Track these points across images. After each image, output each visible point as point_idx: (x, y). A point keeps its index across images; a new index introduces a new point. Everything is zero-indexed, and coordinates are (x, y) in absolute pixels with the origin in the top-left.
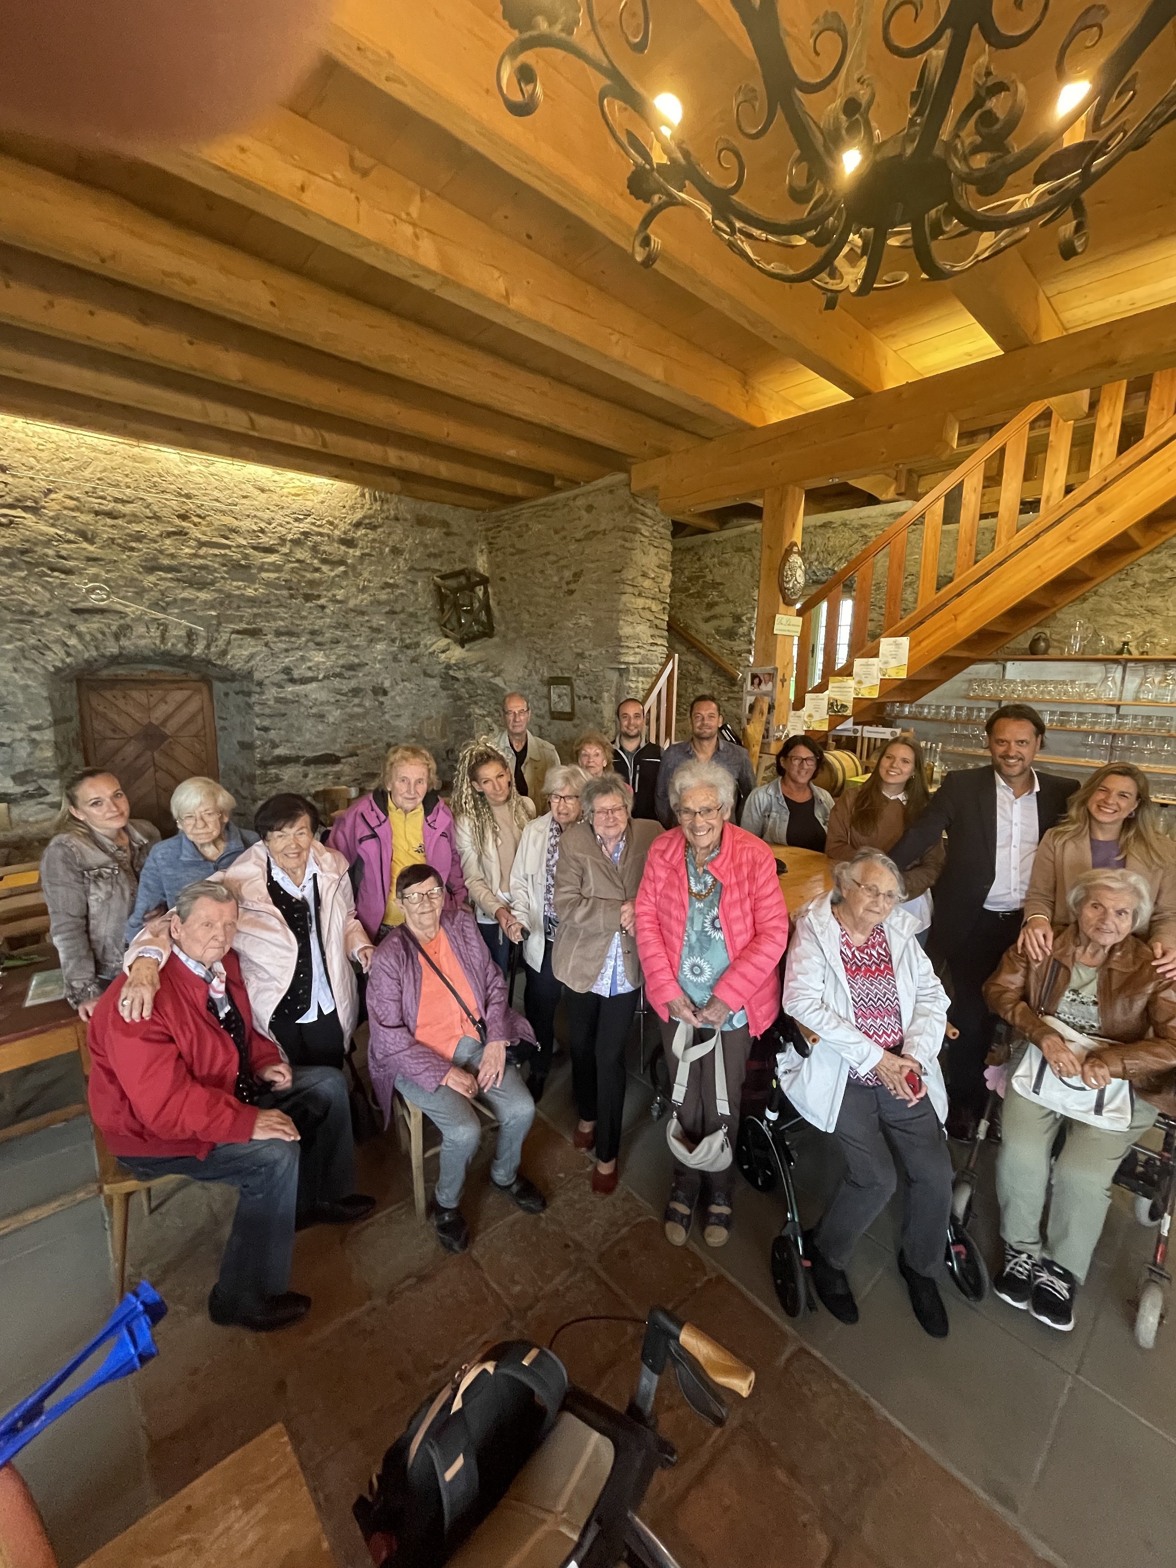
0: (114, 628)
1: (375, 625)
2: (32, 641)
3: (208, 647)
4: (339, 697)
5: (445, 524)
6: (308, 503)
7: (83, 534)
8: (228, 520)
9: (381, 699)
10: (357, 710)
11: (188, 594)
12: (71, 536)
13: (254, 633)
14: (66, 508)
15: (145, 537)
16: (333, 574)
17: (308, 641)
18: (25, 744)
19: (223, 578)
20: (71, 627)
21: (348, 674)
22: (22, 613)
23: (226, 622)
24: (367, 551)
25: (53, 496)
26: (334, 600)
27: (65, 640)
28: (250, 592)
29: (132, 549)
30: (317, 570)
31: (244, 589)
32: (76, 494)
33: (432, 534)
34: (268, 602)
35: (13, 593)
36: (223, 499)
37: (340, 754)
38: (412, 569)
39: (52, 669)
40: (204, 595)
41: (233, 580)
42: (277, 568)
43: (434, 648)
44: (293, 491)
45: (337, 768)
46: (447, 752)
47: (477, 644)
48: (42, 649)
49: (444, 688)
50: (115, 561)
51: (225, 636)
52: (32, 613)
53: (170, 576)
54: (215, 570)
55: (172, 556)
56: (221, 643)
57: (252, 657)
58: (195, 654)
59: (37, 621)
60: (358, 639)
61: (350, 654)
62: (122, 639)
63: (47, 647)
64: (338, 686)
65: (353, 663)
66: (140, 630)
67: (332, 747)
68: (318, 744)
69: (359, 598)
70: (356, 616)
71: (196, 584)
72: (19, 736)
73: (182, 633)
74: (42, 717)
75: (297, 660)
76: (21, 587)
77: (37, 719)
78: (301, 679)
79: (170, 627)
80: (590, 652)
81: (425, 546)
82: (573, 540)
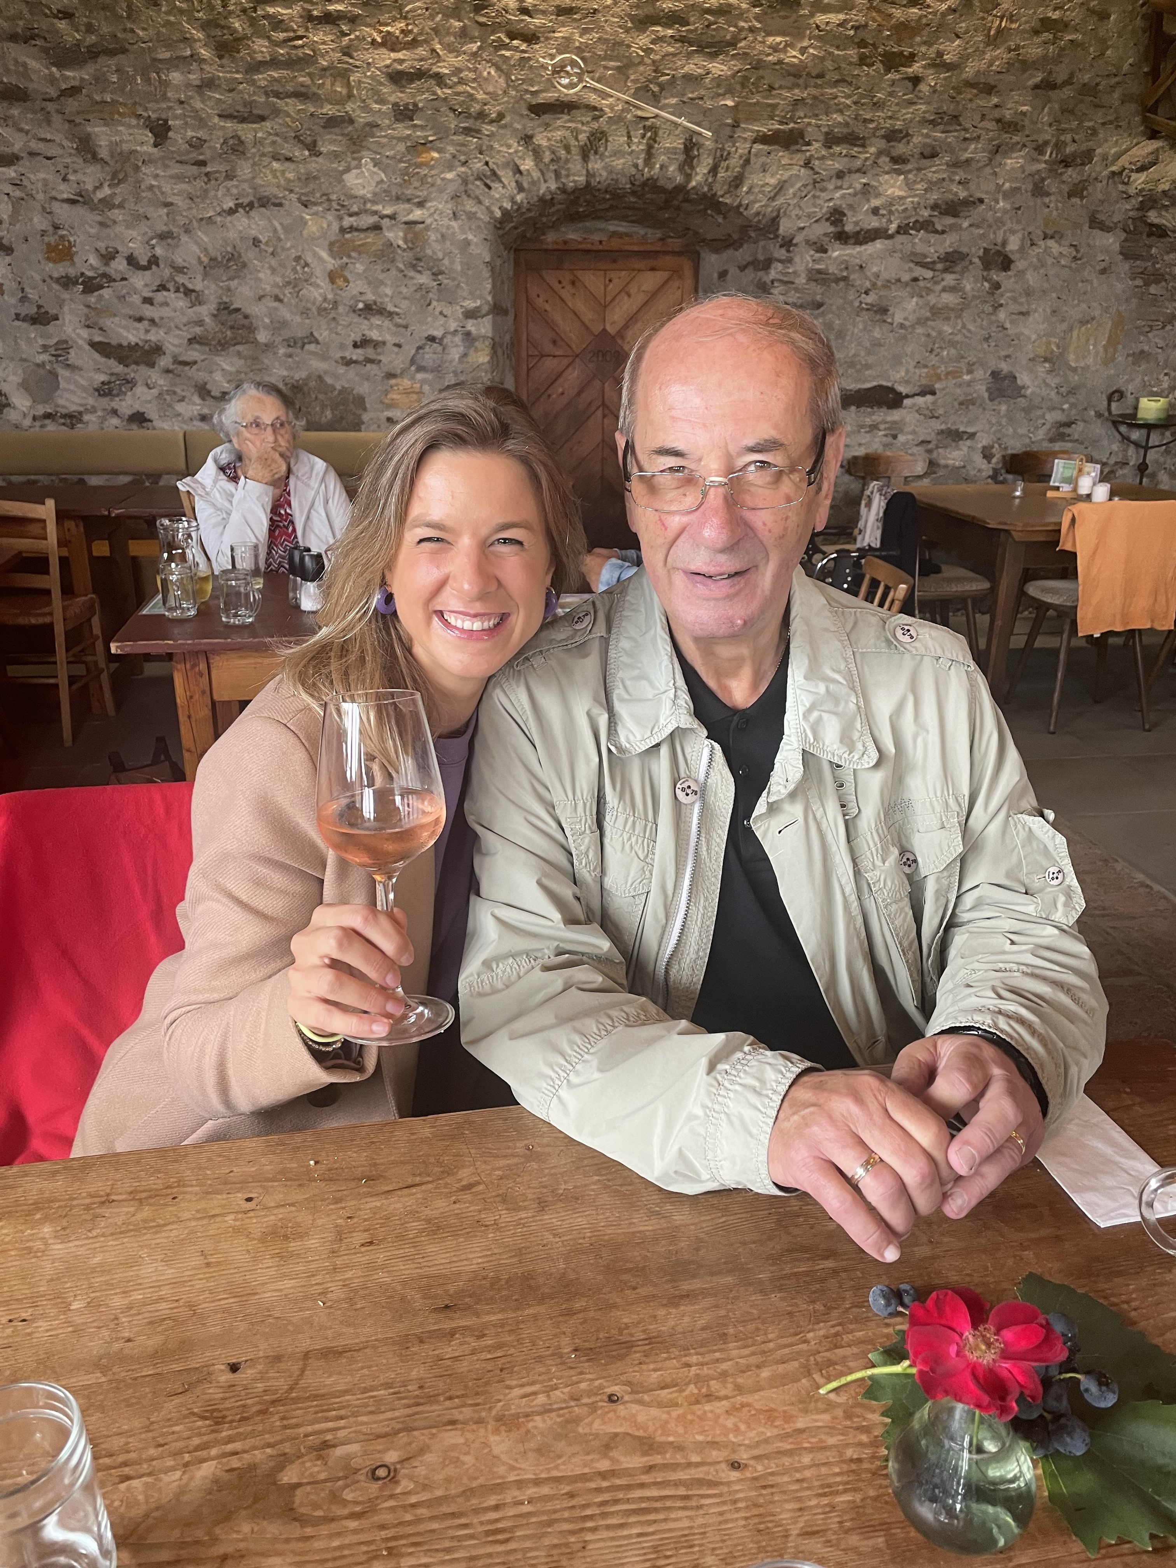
0: (583, 137)
1: (1008, 115)
2: (478, 166)
3: (714, 170)
4: (919, 272)
9: (998, 276)
10: (949, 299)
11: (695, 65)
13: (791, 140)
17: (880, 153)
18: (458, 339)
19: (752, 30)
20: (527, 139)
21: (943, 222)
22: (469, 116)
23: (748, 120)
26: (938, 64)
27: (518, 162)
28: (793, 56)
31: (784, 50)
34: (821, 76)
35: (461, 82)
37: (902, 389)
39: (498, 214)
40: (719, 68)
41: (769, 34)
43: (1124, 161)
45: (895, 415)
46: (1110, 399)
48: (487, 179)
49: (1126, 255)
51: (742, 148)
52: (481, 116)
53: (670, 32)
56: (735, 162)
57: (781, 188)
58: (693, 183)
59: (487, 129)
60: (973, 146)
61: (952, 181)
62: (592, 157)
63: (494, 174)
64: (920, 248)
65: (956, 199)
66: (618, 140)
67: (891, 373)
68: (868, 367)
69: (987, 56)
70: (976, 95)
71: (710, 45)
72: (453, 326)
73: (679, 144)
74: (481, 297)
75: (855, 195)
76: (470, 70)
77: (474, 299)
78: (858, 233)
79: (660, 133)
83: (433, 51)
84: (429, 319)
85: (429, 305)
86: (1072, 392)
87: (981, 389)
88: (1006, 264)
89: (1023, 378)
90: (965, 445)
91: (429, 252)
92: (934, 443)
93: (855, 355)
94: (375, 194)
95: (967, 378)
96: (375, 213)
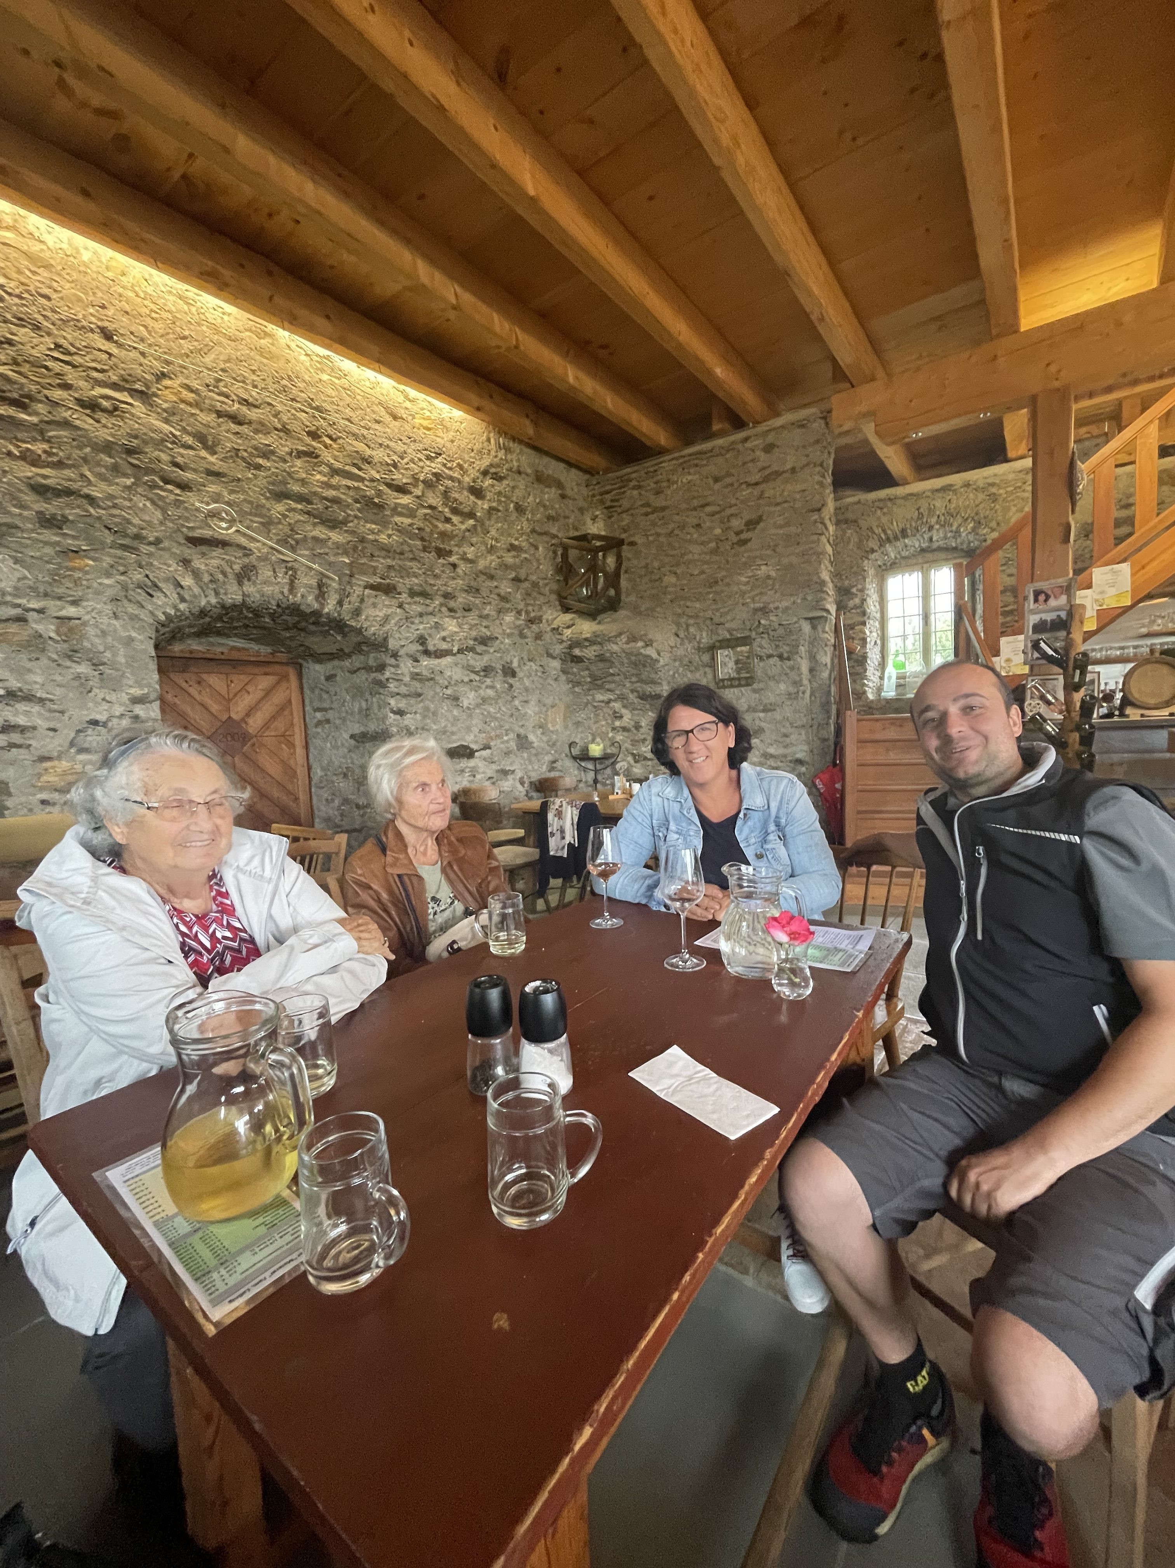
0: (237, 567)
1: (503, 594)
2: (138, 576)
3: (340, 603)
4: (473, 676)
5: (560, 485)
6: (438, 440)
7: (201, 438)
8: (360, 446)
9: (511, 681)
10: (490, 692)
11: (320, 532)
12: (189, 440)
13: (388, 590)
14: (183, 401)
15: (273, 452)
16: (463, 527)
17: (441, 605)
18: (125, 722)
19: (356, 517)
20: (186, 562)
21: (480, 648)
22: (126, 536)
23: (359, 573)
24: (494, 504)
25: (167, 382)
26: (465, 558)
27: (179, 578)
28: (383, 538)
29: (258, 467)
30: (448, 520)
31: (377, 534)
32: (195, 384)
33: (550, 494)
34: (402, 553)
35: (115, 506)
36: (355, 420)
37: (474, 747)
38: (533, 531)
39: (162, 618)
40: (336, 536)
41: (366, 522)
42: (411, 514)
43: (557, 623)
44: (426, 423)
45: (472, 763)
46: (570, 746)
47: (606, 617)
48: (151, 588)
49: (564, 671)
50: (239, 480)
51: (359, 591)
52: (137, 537)
53: (299, 506)
54: (348, 506)
55: (303, 482)
56: (354, 598)
57: (387, 618)
58: (326, 610)
59: (144, 549)
60: (489, 607)
61: (481, 625)
62: (246, 582)
63: (156, 586)
64: (472, 662)
65: (485, 636)
66: (266, 573)
67: (467, 737)
68: (453, 733)
69: (488, 559)
70: (486, 579)
71: (328, 521)
72: (118, 710)
73: (314, 582)
74: (149, 686)
75: (431, 628)
76: (125, 499)
77: (141, 687)
78: (436, 651)
79: (299, 573)
80: (777, 604)
81: (544, 506)
82: (744, 486)
83: (82, 476)
84: (91, 705)
85: (90, 691)
86: (554, 744)
87: (513, 745)
88: (513, 674)
89: (531, 737)
90: (510, 777)
91: (86, 644)
92: (496, 778)
93: (446, 726)
94: (16, 588)
95: (505, 738)
96: (19, 606)
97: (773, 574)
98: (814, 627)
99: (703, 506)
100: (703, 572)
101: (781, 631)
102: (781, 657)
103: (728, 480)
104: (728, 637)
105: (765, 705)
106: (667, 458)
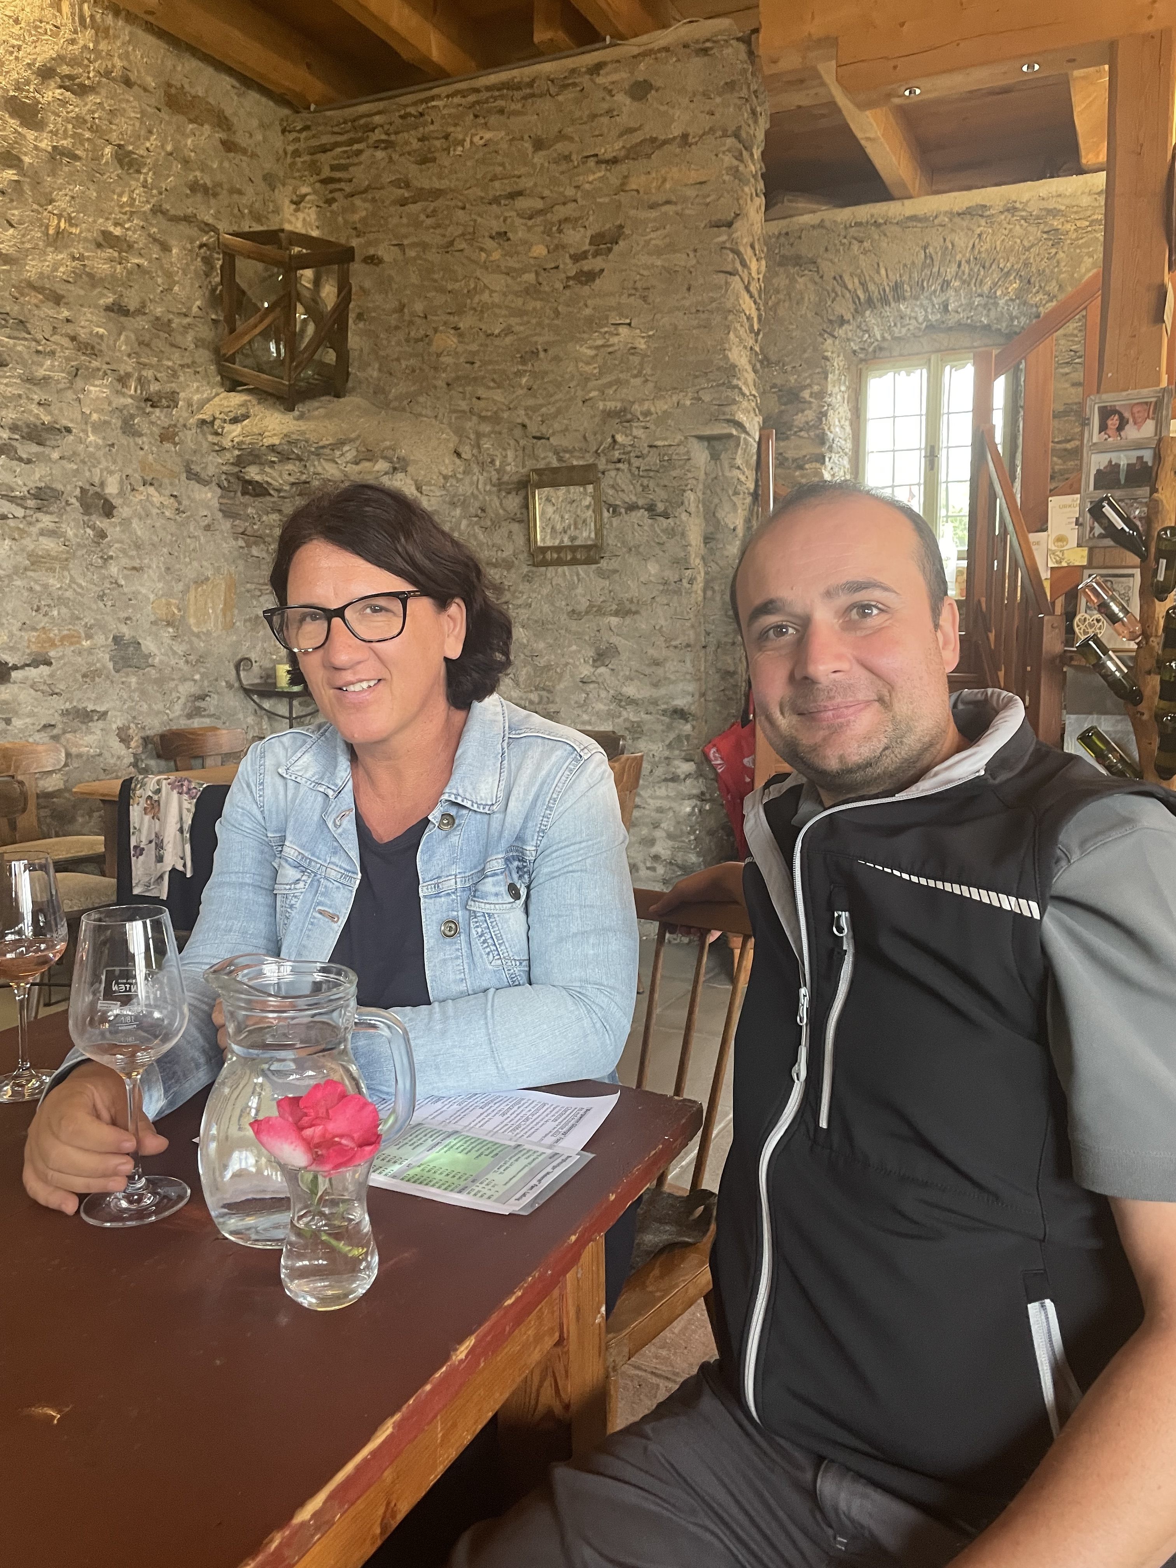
1: (83, 335)
4: (8, 508)
5: (222, 121)
9: (102, 523)
10: (49, 544)
21: (27, 449)
24: (66, 143)
33: (199, 138)
37: (8, 659)
38: (157, 210)
45: (5, 692)
46: (237, 667)
47: (318, 407)
49: (228, 513)
60: (49, 362)
61: (31, 400)
64: (4, 477)
65: (38, 423)
69: (49, 258)
70: (42, 302)
80: (646, 406)
81: (186, 162)
82: (591, 163)
86: (201, 660)
87: (104, 658)
88: (108, 510)
89: (149, 645)
90: (97, 726)
92: (60, 726)
95: (86, 644)
97: (641, 345)
98: (715, 457)
99: (513, 195)
100: (508, 331)
101: (653, 459)
102: (651, 508)
103: (561, 147)
104: (555, 464)
105: (620, 603)
106: (443, 90)
